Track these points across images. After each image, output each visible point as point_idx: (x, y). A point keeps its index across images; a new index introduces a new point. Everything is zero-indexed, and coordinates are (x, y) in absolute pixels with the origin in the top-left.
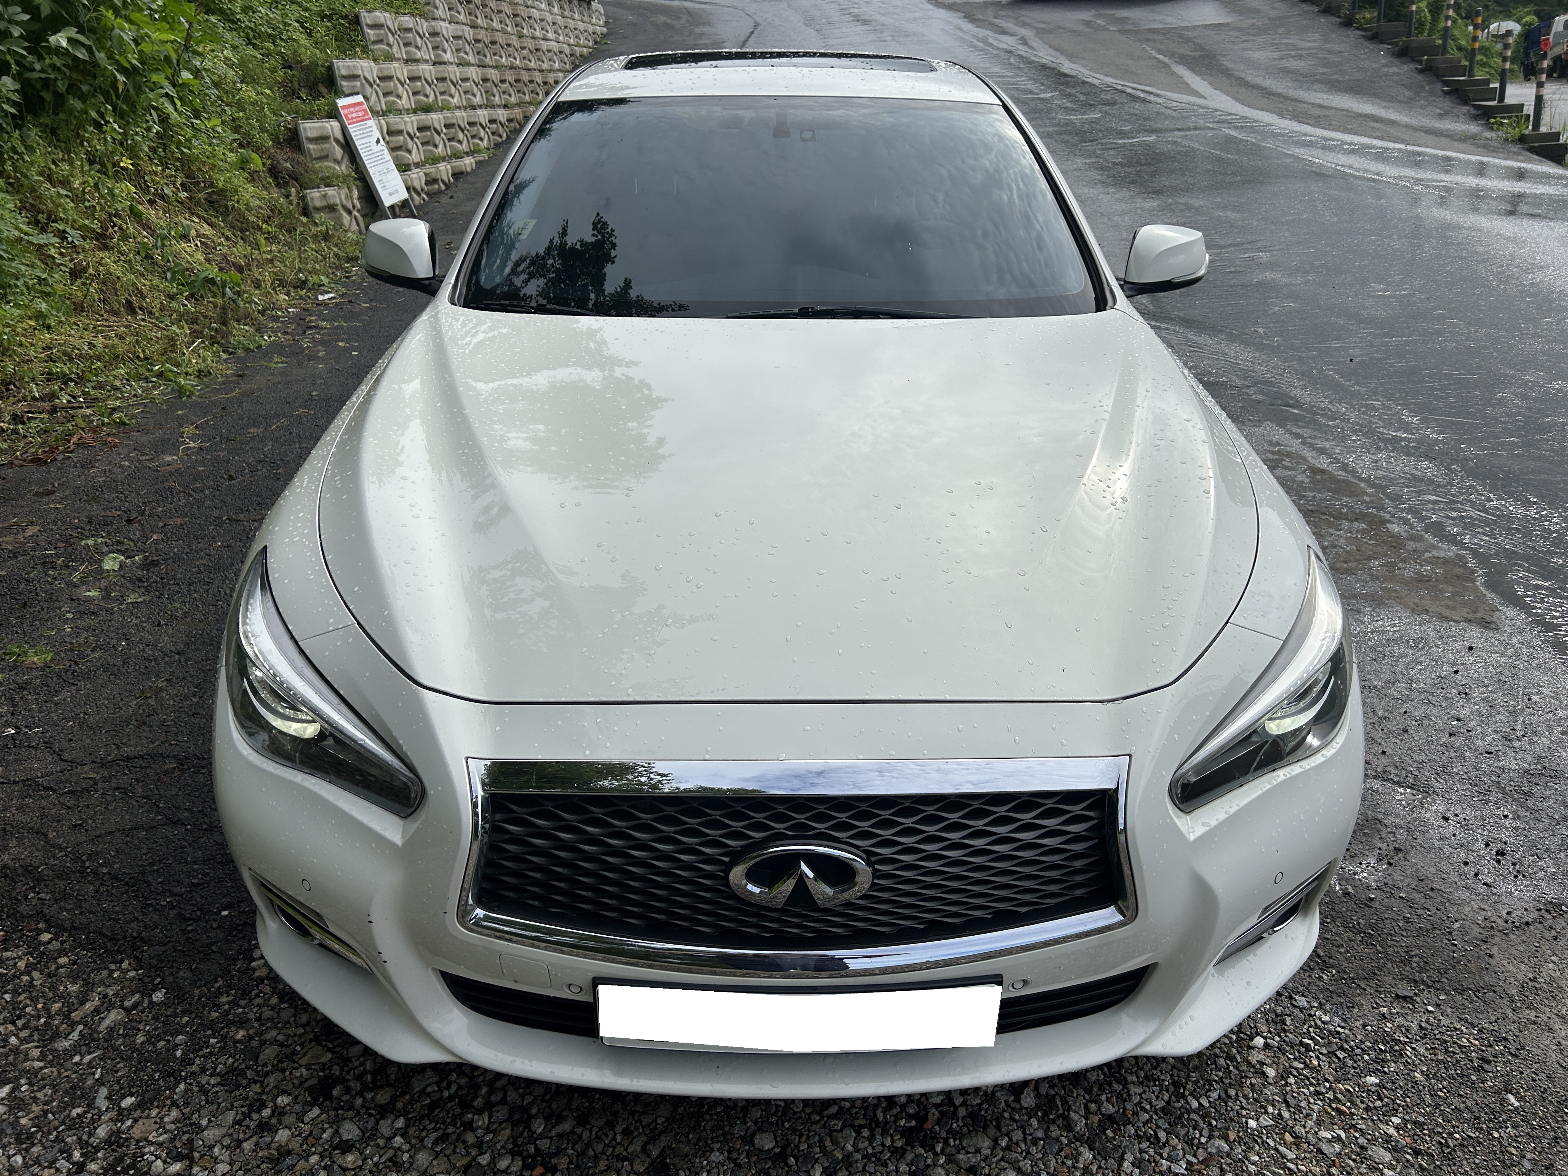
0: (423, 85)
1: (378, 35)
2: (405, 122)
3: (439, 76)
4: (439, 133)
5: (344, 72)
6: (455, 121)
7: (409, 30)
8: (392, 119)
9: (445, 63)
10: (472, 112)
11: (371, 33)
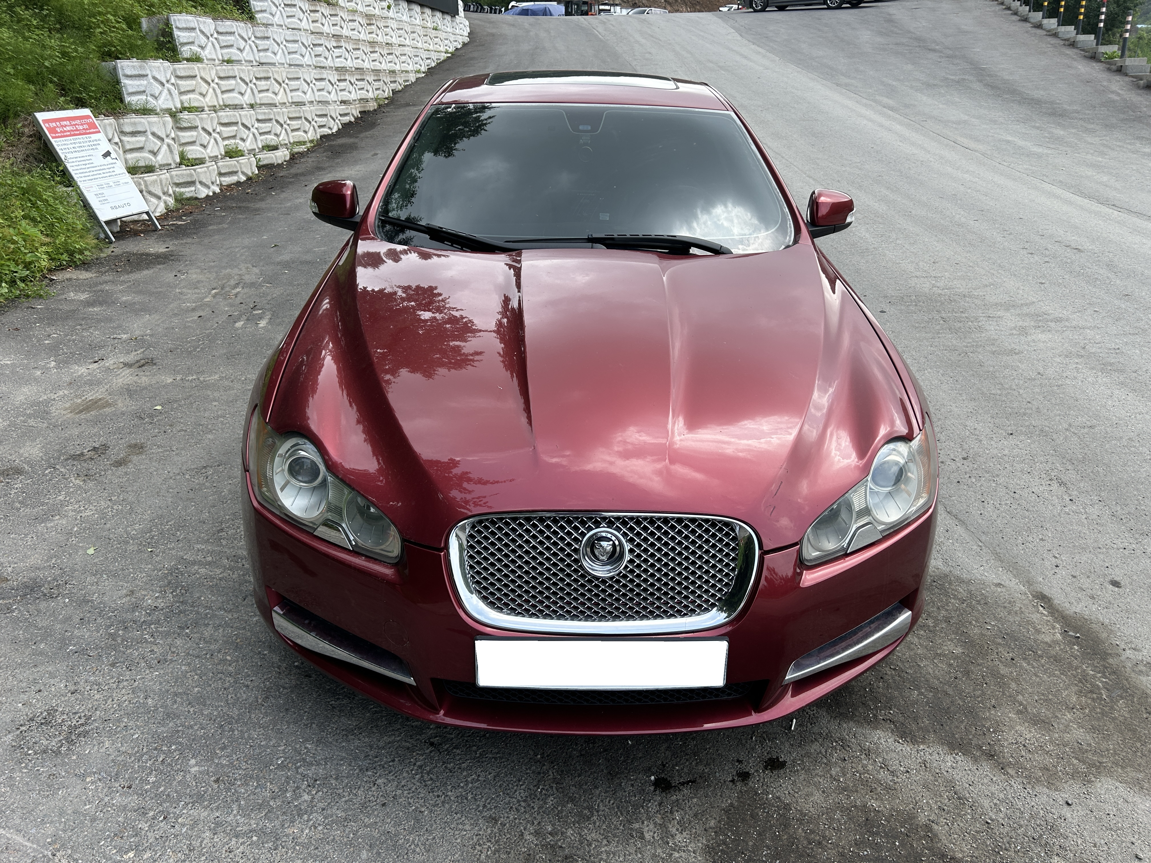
0: (237, 84)
1: (189, 37)
2: (201, 119)
3: (262, 75)
4: (249, 129)
5: (129, 73)
6: (272, 117)
7: (232, 33)
8: (185, 115)
9: (273, 64)
10: (298, 108)
11: (181, 36)
